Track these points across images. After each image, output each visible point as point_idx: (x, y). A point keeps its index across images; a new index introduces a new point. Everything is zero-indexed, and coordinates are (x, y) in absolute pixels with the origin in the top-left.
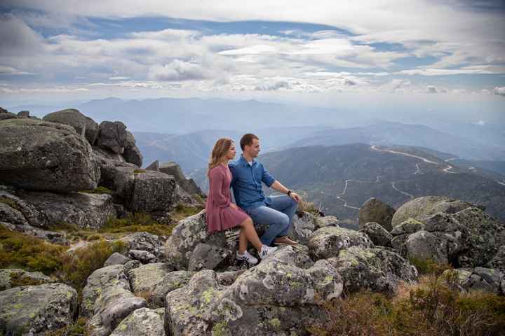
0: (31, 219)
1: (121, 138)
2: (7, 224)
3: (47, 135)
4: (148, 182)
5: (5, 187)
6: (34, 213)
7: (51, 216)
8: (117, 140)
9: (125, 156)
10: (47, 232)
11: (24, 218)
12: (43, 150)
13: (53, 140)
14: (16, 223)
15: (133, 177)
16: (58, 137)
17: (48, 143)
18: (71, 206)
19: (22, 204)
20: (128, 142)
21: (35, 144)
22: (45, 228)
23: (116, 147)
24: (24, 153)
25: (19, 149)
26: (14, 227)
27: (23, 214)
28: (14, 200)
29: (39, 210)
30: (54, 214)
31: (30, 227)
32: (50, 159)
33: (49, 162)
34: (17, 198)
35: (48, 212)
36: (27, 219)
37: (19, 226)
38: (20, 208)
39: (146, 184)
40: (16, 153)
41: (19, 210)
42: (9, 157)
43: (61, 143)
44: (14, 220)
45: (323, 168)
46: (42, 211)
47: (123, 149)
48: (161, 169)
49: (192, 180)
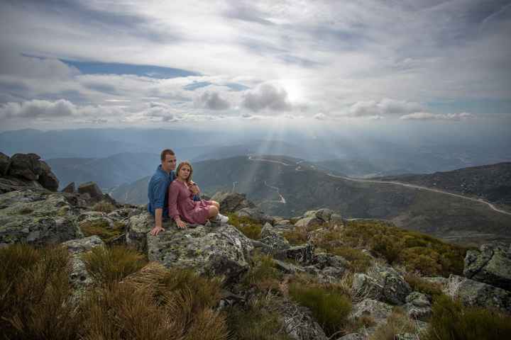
1: (35, 167)
8: (30, 169)
20: (43, 170)
23: (30, 175)
47: (38, 176)
48: (79, 189)
49: (107, 195)
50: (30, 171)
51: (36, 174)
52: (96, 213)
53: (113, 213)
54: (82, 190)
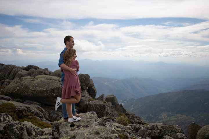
0: (46, 117)
1: (87, 82)
2: (38, 118)
3: (55, 84)
4: (94, 105)
5: (38, 103)
6: (47, 114)
7: (53, 116)
8: (85, 83)
9: (88, 91)
10: (51, 122)
11: (43, 116)
12: (53, 90)
13: (57, 86)
14: (41, 118)
15: (88, 103)
16: (59, 85)
17: (55, 88)
18: (61, 113)
19: (43, 110)
20: (90, 84)
21: (50, 88)
22: (50, 121)
23: (84, 87)
24: (46, 91)
25: (45, 89)
26: (40, 119)
27: (43, 114)
28: (41, 109)
29: (49, 113)
30: (54, 116)
31: (45, 120)
32: (55, 94)
33: (55, 95)
34: (42, 108)
35: (52, 114)
36: (45, 117)
37: (42, 119)
38: (43, 112)
39: (93, 106)
40: (43, 91)
41: (42, 113)
42: (41, 92)
43: (60, 88)
44: (40, 116)
45: (206, 104)
46: (50, 114)
47: (87, 88)
48: (106, 98)
49: (121, 105)
50: (85, 85)
51: (87, 86)
52: (120, 125)
53: (128, 126)
54: (108, 99)
